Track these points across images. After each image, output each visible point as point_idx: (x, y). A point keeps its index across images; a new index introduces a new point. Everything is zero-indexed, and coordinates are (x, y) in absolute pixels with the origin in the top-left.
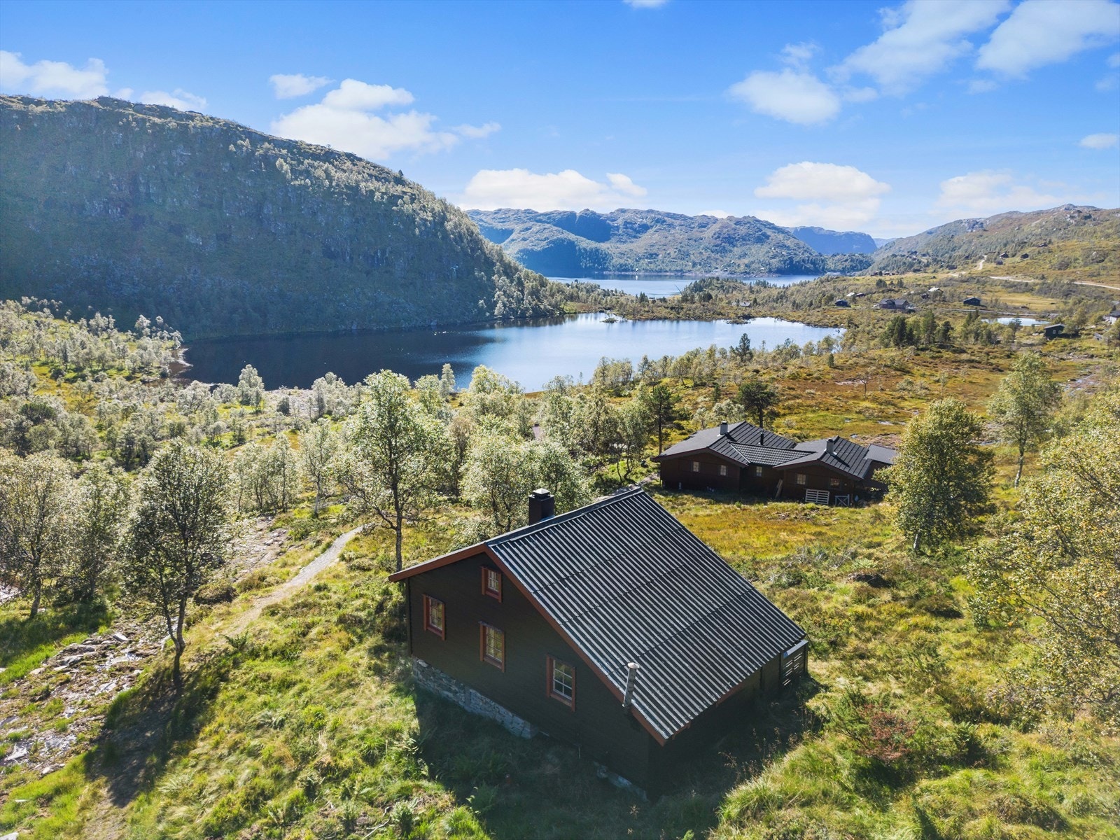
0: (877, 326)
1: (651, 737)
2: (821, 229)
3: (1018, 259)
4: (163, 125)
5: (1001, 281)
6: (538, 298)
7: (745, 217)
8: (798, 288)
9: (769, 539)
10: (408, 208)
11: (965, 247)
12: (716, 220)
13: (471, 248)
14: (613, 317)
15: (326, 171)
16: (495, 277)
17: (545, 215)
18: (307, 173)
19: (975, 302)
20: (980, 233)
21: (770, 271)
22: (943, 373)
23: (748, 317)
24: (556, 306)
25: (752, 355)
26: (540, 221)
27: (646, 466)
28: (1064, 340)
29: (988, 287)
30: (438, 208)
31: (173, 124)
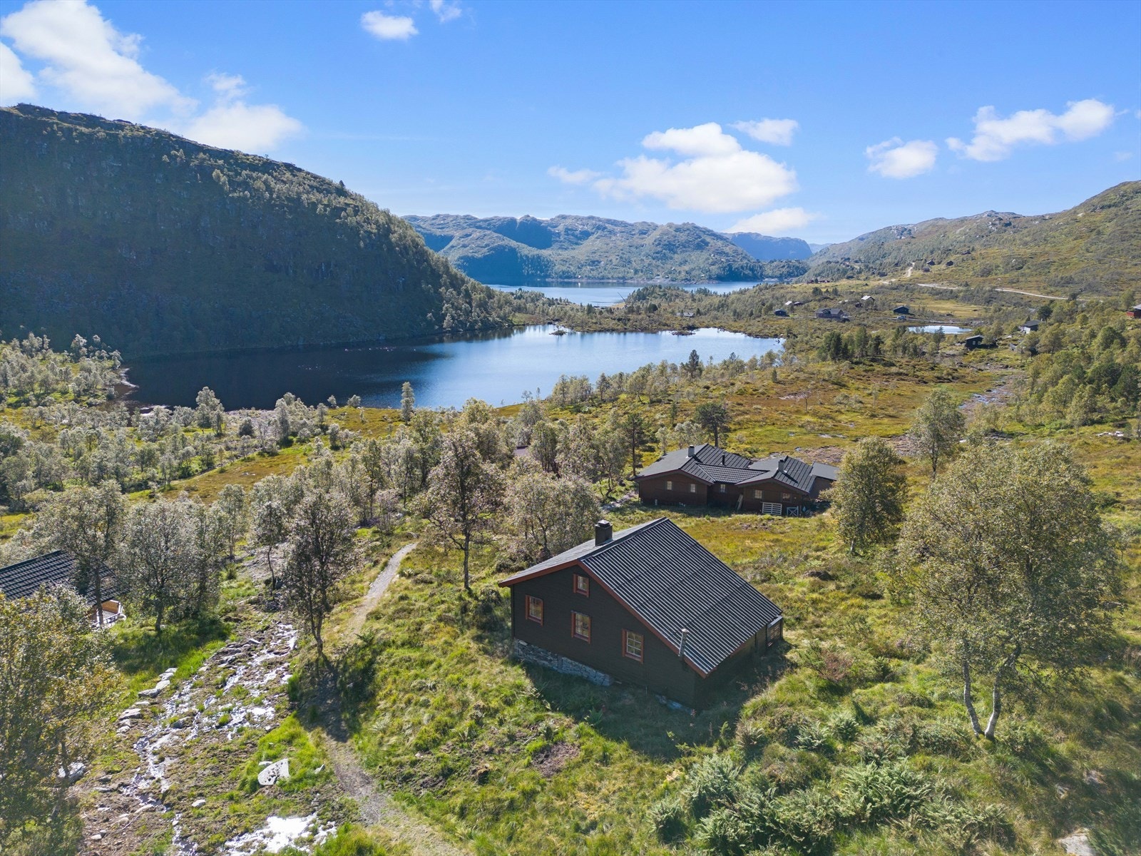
0: (814, 336)
1: (696, 673)
2: (758, 235)
3: (943, 266)
4: (91, 135)
5: (928, 288)
6: (486, 310)
7: (684, 224)
8: (738, 296)
9: (737, 547)
10: (352, 220)
11: (894, 254)
12: (655, 228)
13: (417, 260)
14: (562, 329)
15: (265, 182)
16: (442, 290)
17: (485, 221)
18: (245, 185)
19: (903, 311)
20: (908, 240)
21: (710, 278)
22: (875, 385)
23: (692, 328)
24: (505, 318)
25: (701, 370)
26: (479, 227)
27: (624, 485)
28: (983, 351)
29: (916, 295)
30: (382, 220)
31: (102, 134)
